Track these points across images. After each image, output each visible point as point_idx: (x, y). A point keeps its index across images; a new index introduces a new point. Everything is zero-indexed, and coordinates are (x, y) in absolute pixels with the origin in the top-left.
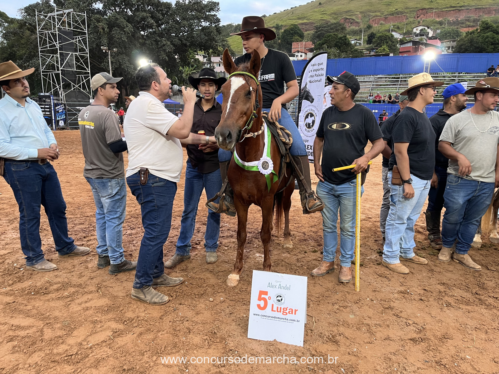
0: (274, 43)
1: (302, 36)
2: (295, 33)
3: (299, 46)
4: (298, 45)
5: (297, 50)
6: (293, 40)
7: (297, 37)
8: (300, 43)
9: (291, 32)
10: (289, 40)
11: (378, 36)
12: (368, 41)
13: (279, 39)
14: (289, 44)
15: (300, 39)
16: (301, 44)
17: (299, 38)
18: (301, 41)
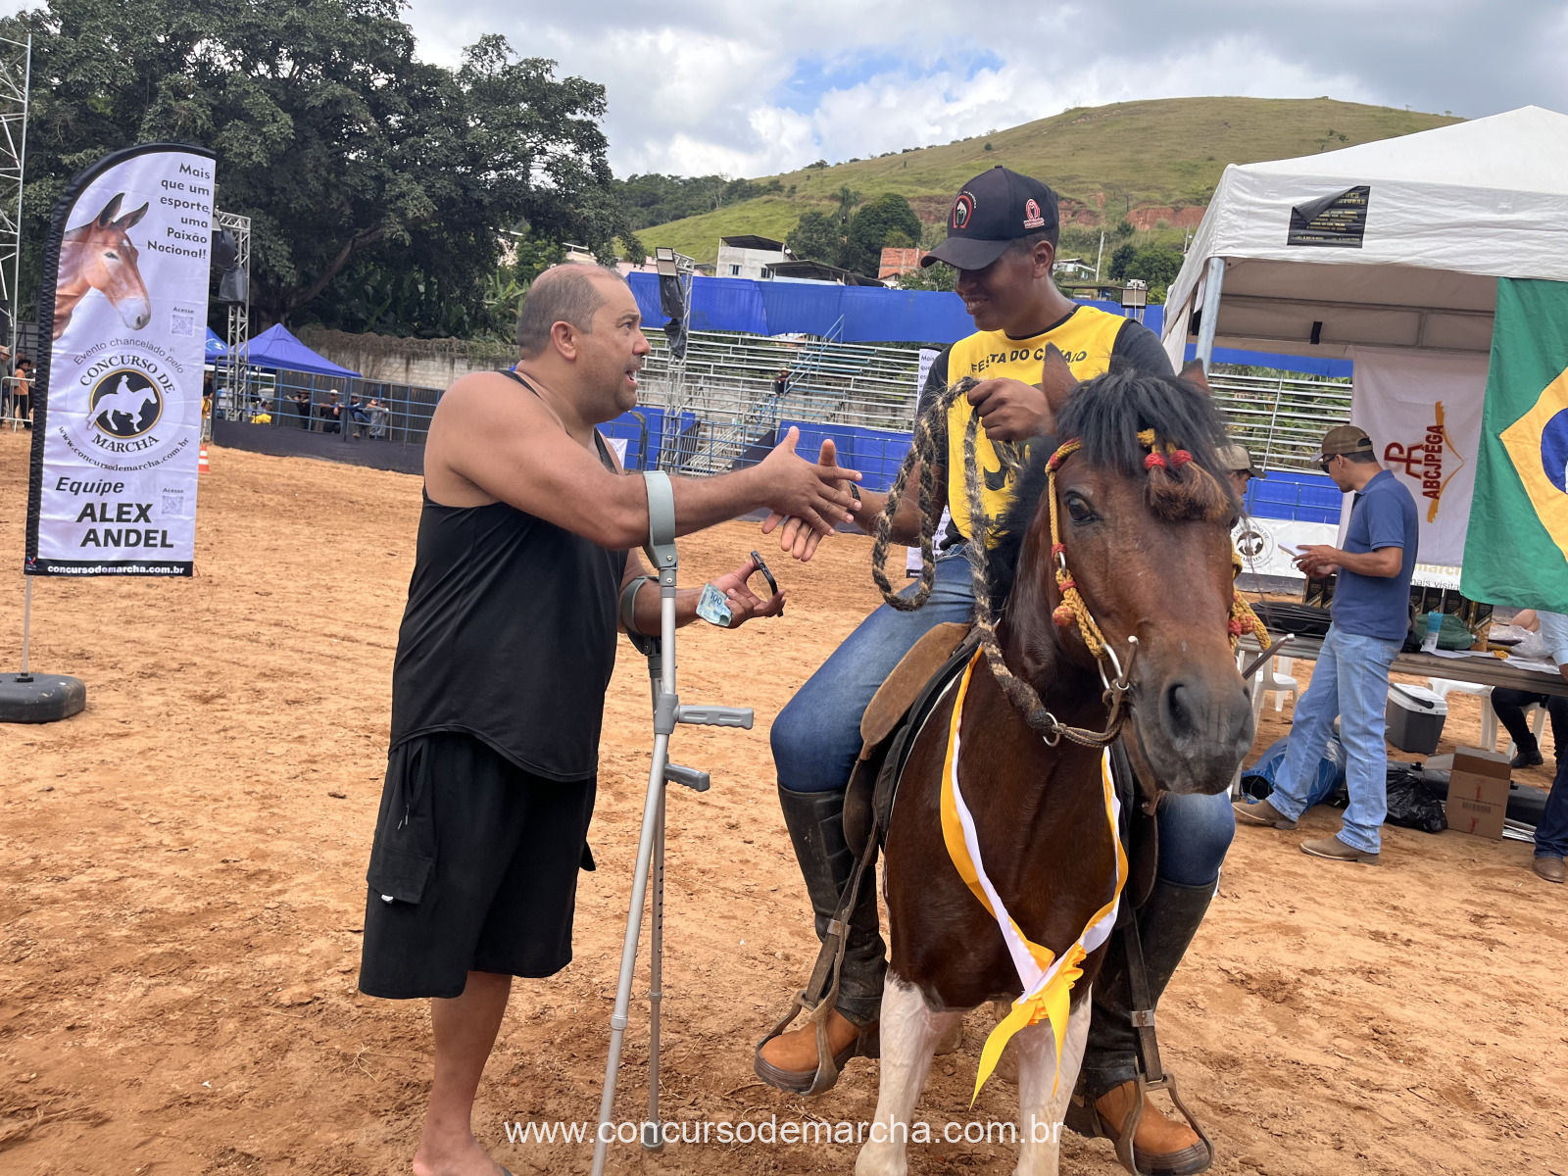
0: (828, 245)
1: (913, 233)
2: (894, 221)
3: (903, 262)
4: (900, 258)
5: (894, 270)
6: (887, 240)
7: (900, 233)
8: (904, 252)
9: (884, 215)
10: (873, 240)
11: (1141, 258)
12: (1115, 268)
13: (844, 233)
14: (871, 252)
15: (909, 240)
16: (909, 256)
17: (905, 236)
18: (909, 246)
